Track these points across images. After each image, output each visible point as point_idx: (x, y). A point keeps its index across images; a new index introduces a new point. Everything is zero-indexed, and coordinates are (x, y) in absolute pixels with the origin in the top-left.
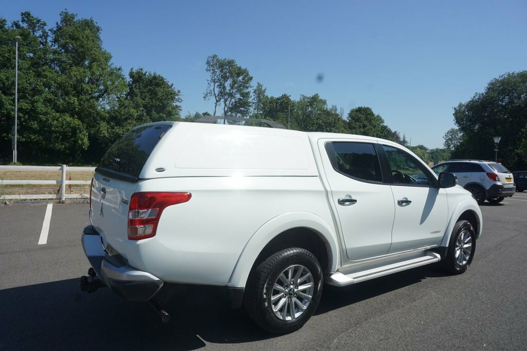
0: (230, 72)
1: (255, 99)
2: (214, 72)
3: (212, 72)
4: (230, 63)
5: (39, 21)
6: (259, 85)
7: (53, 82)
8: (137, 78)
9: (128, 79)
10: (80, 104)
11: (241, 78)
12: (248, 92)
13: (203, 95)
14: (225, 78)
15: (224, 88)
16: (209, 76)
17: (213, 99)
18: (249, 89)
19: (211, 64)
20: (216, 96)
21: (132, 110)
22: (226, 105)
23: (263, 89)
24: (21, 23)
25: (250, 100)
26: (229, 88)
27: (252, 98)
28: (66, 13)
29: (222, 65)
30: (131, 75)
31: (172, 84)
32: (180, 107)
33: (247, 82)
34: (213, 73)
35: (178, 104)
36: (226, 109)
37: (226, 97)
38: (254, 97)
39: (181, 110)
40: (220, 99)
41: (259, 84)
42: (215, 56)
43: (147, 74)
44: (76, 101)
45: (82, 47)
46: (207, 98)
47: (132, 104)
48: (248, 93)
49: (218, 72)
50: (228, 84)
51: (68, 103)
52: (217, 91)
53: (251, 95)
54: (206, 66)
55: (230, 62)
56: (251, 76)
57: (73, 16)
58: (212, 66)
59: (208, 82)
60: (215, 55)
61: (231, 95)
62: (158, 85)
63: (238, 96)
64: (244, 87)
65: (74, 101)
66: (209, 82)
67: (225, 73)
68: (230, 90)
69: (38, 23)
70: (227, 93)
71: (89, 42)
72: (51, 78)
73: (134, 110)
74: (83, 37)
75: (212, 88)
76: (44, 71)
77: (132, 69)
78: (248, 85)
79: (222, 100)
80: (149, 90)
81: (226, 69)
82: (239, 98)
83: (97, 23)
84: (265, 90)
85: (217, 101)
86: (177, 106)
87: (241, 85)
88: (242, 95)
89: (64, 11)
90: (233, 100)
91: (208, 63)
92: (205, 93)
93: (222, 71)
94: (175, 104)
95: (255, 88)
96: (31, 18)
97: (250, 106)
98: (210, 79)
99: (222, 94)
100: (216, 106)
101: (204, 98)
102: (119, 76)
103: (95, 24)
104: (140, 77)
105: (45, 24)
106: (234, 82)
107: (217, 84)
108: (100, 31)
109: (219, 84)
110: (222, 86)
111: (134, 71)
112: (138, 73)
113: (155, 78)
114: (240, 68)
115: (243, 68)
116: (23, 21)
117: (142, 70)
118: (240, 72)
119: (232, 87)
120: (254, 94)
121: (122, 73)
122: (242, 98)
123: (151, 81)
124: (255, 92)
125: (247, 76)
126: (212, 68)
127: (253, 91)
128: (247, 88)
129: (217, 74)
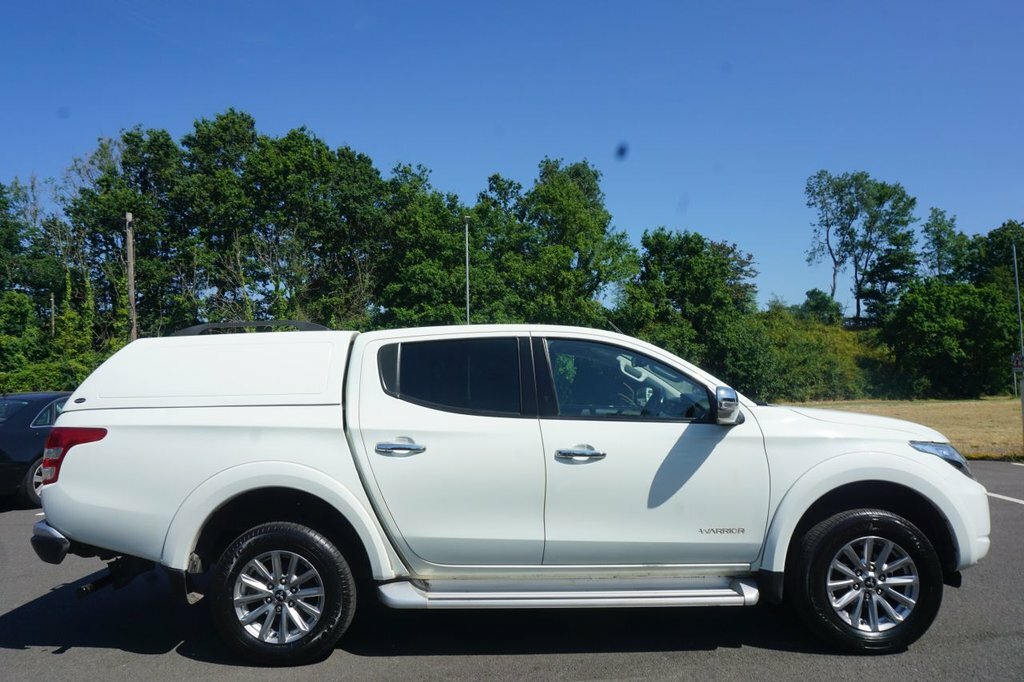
0: (861, 199)
1: (930, 245)
2: (824, 205)
3: (819, 205)
4: (859, 180)
5: (511, 184)
6: (937, 214)
7: (519, 276)
8: (657, 245)
9: (642, 252)
10: (559, 306)
11: (887, 206)
12: (909, 232)
13: (807, 256)
14: (852, 213)
15: (852, 234)
16: (814, 215)
17: (828, 261)
18: (910, 227)
19: (817, 190)
20: (834, 252)
21: (646, 305)
22: (857, 267)
23: (948, 218)
24: (489, 193)
25: (916, 249)
26: (864, 232)
27: (920, 244)
28: (547, 162)
29: (839, 189)
30: (646, 243)
31: (734, 245)
32: (754, 286)
33: (904, 211)
34: (822, 208)
35: (748, 281)
36: (860, 277)
37: (857, 252)
38: (927, 241)
39: (756, 292)
40: (844, 257)
41: (935, 211)
42: (821, 174)
43: (674, 235)
44: (553, 301)
45: (561, 210)
46: (815, 261)
47: (645, 294)
48: (907, 237)
49: (833, 204)
50: (858, 225)
51: (542, 306)
52: (835, 241)
53: (915, 237)
54: (805, 198)
55: (857, 177)
56: (912, 197)
57: (556, 164)
58: (818, 194)
59: (814, 228)
60: (822, 171)
61: (868, 246)
62: (694, 252)
63: (885, 245)
64: (897, 223)
65: (549, 302)
66: (817, 227)
67: (850, 204)
68: (864, 236)
69: (510, 188)
70: (859, 243)
71: (571, 201)
72: (516, 270)
73: (650, 305)
74: (561, 196)
75: (823, 238)
76: (507, 260)
77: (646, 231)
78: (906, 218)
79: (850, 259)
80: (679, 264)
81: (850, 193)
82: (886, 250)
83: (593, 166)
84: (953, 220)
85: (836, 263)
86: (747, 286)
87: (890, 221)
88: (894, 241)
89: (545, 160)
90: (874, 256)
91: (809, 190)
92: (810, 250)
93: (840, 200)
94: (742, 282)
95: (925, 220)
96: (502, 183)
97: (918, 263)
98: (817, 221)
99: (848, 247)
100: (835, 275)
101: (809, 260)
102: (622, 249)
103: (590, 168)
104: (660, 243)
105: (519, 187)
106: (874, 218)
107: (833, 229)
108: (600, 178)
109: (839, 227)
110: (845, 230)
111: (650, 234)
112: (657, 236)
113: (687, 240)
114: (883, 186)
115: (891, 183)
116: (491, 189)
117: (662, 229)
118: (883, 193)
119: (869, 228)
120: (926, 234)
121: (628, 241)
122: (894, 247)
123: (680, 248)
124: (927, 230)
125: (901, 199)
126: (819, 198)
127: (923, 228)
128: (905, 224)
129: (833, 207)
